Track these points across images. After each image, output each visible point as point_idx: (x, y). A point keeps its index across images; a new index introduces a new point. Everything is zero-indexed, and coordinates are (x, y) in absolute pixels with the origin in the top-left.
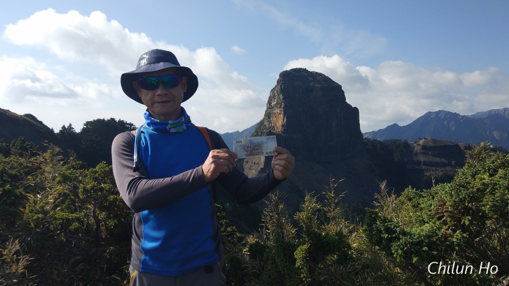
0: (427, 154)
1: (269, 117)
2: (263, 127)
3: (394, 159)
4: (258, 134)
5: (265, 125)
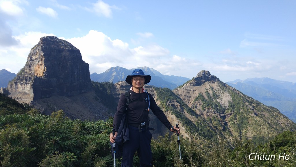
0: (123, 90)
1: (30, 67)
2: (24, 73)
3: (107, 93)
4: (19, 78)
5: (26, 72)
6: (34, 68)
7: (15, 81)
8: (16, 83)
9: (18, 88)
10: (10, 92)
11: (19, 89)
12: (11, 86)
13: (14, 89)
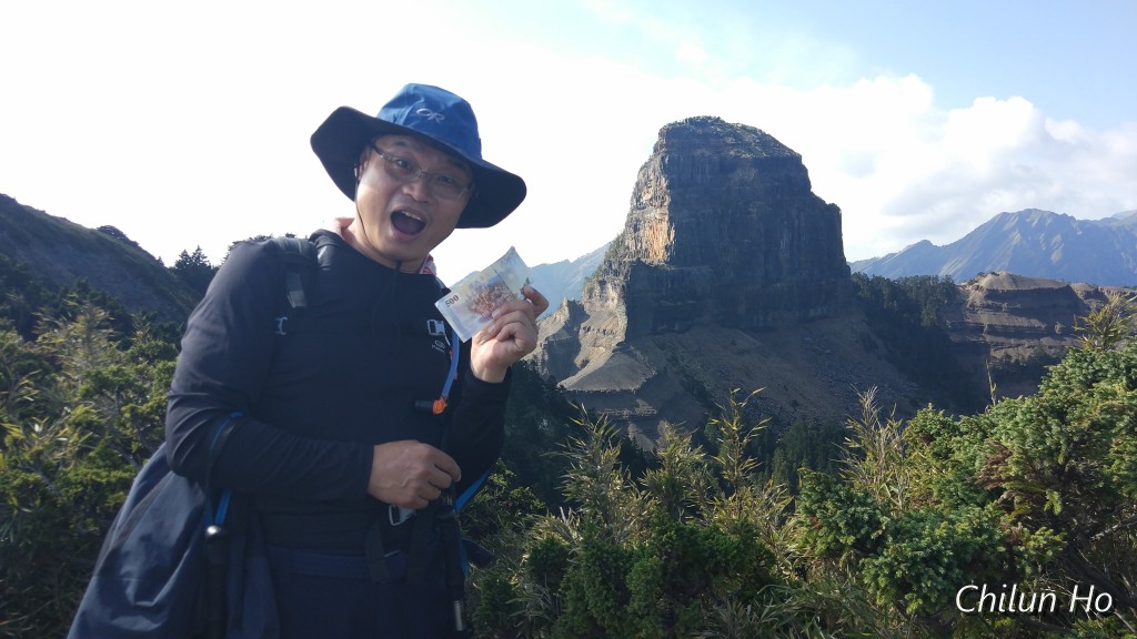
0: (999, 309)
1: (636, 229)
2: (622, 252)
3: (921, 320)
4: (610, 266)
5: (628, 248)
6: (645, 233)
7: (601, 279)
8: (602, 284)
9: (607, 299)
10: (587, 312)
11: (610, 302)
12: (591, 291)
13: (598, 304)
